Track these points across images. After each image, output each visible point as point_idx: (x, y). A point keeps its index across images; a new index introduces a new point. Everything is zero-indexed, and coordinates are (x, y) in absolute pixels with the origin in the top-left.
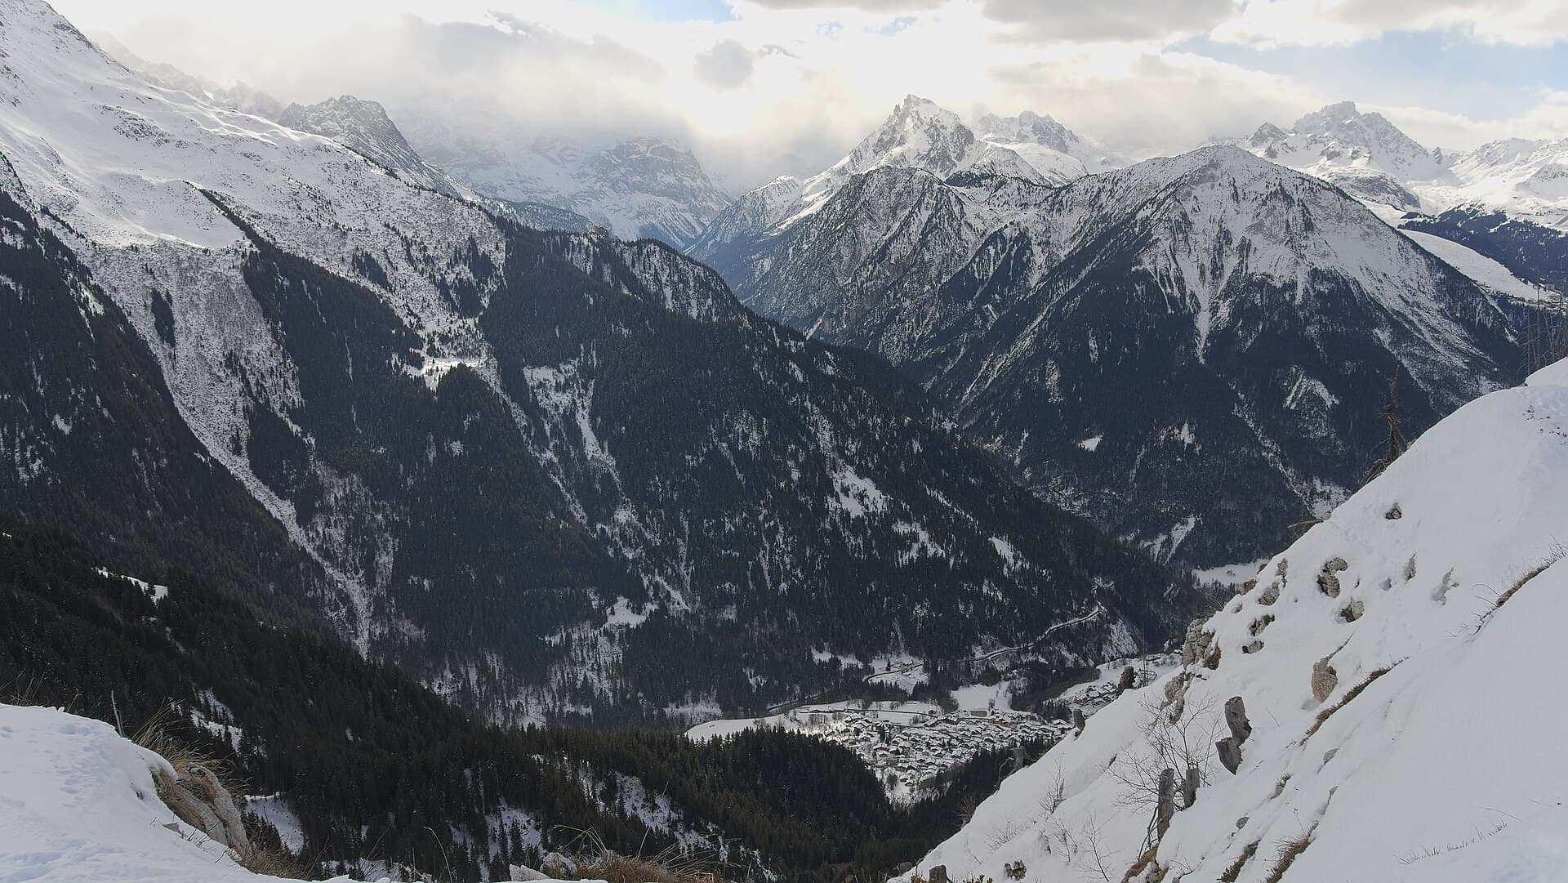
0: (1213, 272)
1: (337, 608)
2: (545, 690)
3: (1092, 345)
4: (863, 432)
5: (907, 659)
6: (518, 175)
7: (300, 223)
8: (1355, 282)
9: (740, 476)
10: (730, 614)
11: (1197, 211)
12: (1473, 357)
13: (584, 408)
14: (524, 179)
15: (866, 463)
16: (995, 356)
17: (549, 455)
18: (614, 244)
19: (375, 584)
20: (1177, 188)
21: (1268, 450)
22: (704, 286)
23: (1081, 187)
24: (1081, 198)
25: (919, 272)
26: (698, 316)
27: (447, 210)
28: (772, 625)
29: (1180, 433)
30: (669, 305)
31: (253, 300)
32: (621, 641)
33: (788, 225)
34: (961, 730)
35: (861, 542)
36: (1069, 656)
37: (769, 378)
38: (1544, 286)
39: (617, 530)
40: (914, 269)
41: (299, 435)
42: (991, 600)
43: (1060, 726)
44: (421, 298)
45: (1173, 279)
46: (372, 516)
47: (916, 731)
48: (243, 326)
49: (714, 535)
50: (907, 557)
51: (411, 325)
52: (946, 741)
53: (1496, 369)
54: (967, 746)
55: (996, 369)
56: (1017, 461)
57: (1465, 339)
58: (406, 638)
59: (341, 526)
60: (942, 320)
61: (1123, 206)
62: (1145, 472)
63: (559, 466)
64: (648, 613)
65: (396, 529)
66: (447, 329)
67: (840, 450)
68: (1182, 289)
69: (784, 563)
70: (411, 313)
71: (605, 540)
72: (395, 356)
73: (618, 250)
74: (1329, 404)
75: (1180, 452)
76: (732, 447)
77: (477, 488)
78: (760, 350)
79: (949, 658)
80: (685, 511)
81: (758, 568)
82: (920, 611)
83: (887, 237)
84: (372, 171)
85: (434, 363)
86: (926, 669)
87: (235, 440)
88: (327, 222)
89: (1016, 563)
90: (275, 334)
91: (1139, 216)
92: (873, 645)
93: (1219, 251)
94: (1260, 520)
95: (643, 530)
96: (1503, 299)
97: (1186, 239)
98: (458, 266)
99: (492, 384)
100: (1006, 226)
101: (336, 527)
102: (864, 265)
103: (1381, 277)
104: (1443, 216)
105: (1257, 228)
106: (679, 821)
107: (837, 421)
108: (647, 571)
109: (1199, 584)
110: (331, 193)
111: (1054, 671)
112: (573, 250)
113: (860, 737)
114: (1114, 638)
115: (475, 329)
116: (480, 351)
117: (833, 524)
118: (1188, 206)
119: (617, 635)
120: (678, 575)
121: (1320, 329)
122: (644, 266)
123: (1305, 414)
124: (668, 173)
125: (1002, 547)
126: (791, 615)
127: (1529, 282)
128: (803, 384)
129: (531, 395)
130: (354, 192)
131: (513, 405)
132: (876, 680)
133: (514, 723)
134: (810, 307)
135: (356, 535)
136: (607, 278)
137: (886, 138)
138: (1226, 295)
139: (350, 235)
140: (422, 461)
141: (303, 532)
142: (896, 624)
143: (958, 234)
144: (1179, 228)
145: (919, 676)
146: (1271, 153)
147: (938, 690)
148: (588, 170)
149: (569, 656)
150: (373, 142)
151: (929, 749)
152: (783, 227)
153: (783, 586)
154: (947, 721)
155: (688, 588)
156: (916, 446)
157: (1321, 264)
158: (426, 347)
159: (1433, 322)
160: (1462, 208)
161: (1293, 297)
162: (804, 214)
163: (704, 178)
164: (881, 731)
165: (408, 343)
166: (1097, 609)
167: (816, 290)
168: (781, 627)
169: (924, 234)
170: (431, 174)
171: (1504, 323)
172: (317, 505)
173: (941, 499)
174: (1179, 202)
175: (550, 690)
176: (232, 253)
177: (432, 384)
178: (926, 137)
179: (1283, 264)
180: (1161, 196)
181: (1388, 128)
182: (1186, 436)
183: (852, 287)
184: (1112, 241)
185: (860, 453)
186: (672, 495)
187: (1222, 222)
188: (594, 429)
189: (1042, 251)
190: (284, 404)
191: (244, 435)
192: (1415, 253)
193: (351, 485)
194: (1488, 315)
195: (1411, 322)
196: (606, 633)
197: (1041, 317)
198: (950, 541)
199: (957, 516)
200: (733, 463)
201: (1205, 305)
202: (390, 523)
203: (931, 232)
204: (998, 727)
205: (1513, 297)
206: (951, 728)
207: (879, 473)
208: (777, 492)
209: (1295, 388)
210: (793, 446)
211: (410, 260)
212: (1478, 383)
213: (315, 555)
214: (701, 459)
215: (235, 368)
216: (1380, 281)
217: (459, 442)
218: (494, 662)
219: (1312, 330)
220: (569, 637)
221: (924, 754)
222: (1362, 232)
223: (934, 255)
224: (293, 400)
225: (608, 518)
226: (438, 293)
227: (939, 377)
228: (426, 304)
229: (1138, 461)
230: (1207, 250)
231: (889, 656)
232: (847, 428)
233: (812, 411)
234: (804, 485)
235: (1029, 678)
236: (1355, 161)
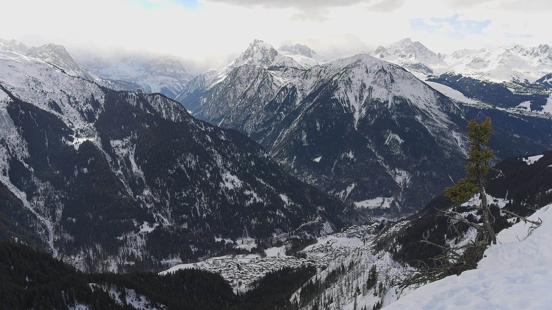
0: (360, 98)
1: (41, 230)
2: (117, 257)
3: (318, 125)
4: (233, 159)
5: (249, 239)
6: (117, 71)
7: (29, 90)
8: (409, 100)
9: (188, 176)
10: (185, 226)
11: (354, 77)
12: (450, 124)
13: (132, 154)
14: (119, 72)
15: (234, 170)
16: (284, 130)
17: (120, 171)
18: (144, 95)
19: (55, 221)
20: (347, 69)
21: (380, 159)
22: (176, 109)
23: (314, 70)
24: (314, 74)
25: (257, 101)
26: (175, 120)
27: (83, 84)
28: (200, 229)
29: (349, 155)
30: (164, 116)
31: (11, 119)
32: (145, 238)
33: (213, 86)
34: (267, 264)
35: (232, 198)
36: (308, 235)
37: (199, 141)
38: (474, 99)
39: (144, 198)
40: (255, 100)
41: (28, 168)
42: (280, 217)
43: (302, 261)
44: (73, 117)
45: (346, 101)
46: (54, 196)
47: (251, 265)
48: (7, 129)
49: (179, 198)
50: (249, 203)
51: (70, 126)
52: (261, 268)
53: (458, 128)
54: (268, 270)
55: (285, 134)
56: (292, 167)
57: (447, 118)
58: (67, 240)
59: (43, 200)
60: (266, 118)
61: (328, 76)
62: (337, 169)
63: (123, 176)
64: (155, 227)
65: (63, 200)
66: (83, 127)
67: (225, 166)
68: (349, 104)
69: (204, 207)
70: (70, 122)
71: (140, 202)
72: (63, 138)
73: (145, 97)
74: (400, 142)
75: (349, 161)
76: (185, 166)
77: (93, 185)
78: (195, 131)
79: (264, 238)
80: (168, 190)
81: (195, 209)
82: (253, 222)
83: (246, 89)
84: (56, 71)
85: (78, 140)
86: (256, 242)
87: (4, 171)
88: (39, 90)
89: (289, 203)
90: (19, 131)
91: (334, 79)
92: (237, 235)
93: (362, 91)
94: (377, 184)
95: (153, 197)
96: (460, 104)
97: (350, 87)
98: (87, 104)
99: (99, 147)
100: (288, 84)
101: (41, 201)
102: (238, 99)
103: (418, 98)
104: (441, 76)
105: (374, 82)
106: (149, 304)
107: (224, 156)
108: (155, 212)
109: (356, 207)
110: (41, 79)
111: (301, 241)
112: (129, 98)
113: (230, 268)
114: (324, 228)
115: (93, 127)
116: (94, 135)
117: (222, 192)
118: (351, 75)
119: (144, 235)
120: (166, 213)
121: (397, 117)
122: (155, 103)
123: (392, 146)
124: (171, 68)
125: (284, 198)
126: (207, 225)
127: (469, 98)
128: (212, 143)
129: (113, 150)
130: (50, 79)
131: (106, 154)
132: (238, 247)
133: (106, 269)
134: (220, 115)
135: (48, 203)
136: (142, 107)
137: (247, 54)
138: (364, 106)
139: (48, 94)
140: (73, 176)
141: (29, 203)
142: (245, 227)
143: (271, 88)
144: (348, 83)
145: (254, 245)
146: (382, 56)
147: (260, 250)
148: (142, 68)
149: (126, 244)
150: (61, 60)
151: (255, 271)
152: (211, 87)
153: (204, 215)
154: (262, 261)
155: (170, 217)
156: (253, 163)
157: (397, 94)
158: (75, 134)
159: (436, 113)
160: (447, 73)
161: (387, 106)
162: (218, 82)
163: (184, 70)
164: (238, 265)
165: (68, 133)
166: (318, 218)
167: (222, 108)
168: (204, 230)
169: (259, 88)
170: (82, 71)
171: (460, 112)
172: (34, 193)
173: (261, 182)
174: (347, 74)
175: (119, 257)
176: (3, 102)
177: (77, 148)
178: (261, 54)
179: (384, 94)
180: (341, 72)
181: (422, 47)
182: (351, 155)
183: (234, 107)
184: (324, 88)
185: (232, 166)
186: (164, 184)
187: (362, 80)
188: (136, 162)
189: (301, 93)
190: (22, 157)
191: (7, 169)
192: (429, 89)
193: (46, 185)
194: (455, 109)
195: (428, 113)
196: (140, 235)
197: (300, 116)
198: (265, 196)
199: (267, 187)
200: (186, 172)
201: (357, 109)
202: (61, 198)
203: (261, 87)
204: (280, 262)
205: (464, 103)
206: (263, 263)
207: (239, 173)
208: (201, 182)
209: (389, 137)
210: (208, 165)
211: (70, 103)
212: (452, 133)
213: (33, 211)
214: (174, 171)
215: (4, 144)
216: (417, 99)
217: (86, 168)
218: (99, 247)
219: (394, 117)
220: (126, 237)
221: (252, 273)
222: (411, 83)
223: (263, 95)
224: (26, 155)
225: (141, 194)
226: (80, 115)
227: (265, 138)
228: (75, 118)
229: (334, 165)
230: (357, 90)
231: (243, 238)
232: (227, 158)
233: (215, 152)
234: (212, 179)
235: (292, 244)
236: (410, 58)
